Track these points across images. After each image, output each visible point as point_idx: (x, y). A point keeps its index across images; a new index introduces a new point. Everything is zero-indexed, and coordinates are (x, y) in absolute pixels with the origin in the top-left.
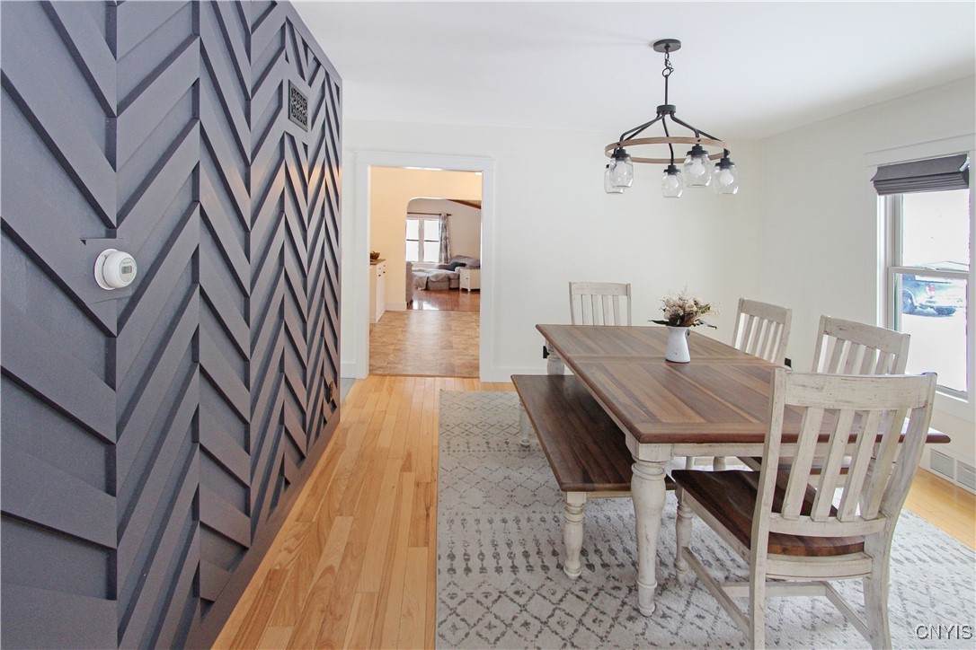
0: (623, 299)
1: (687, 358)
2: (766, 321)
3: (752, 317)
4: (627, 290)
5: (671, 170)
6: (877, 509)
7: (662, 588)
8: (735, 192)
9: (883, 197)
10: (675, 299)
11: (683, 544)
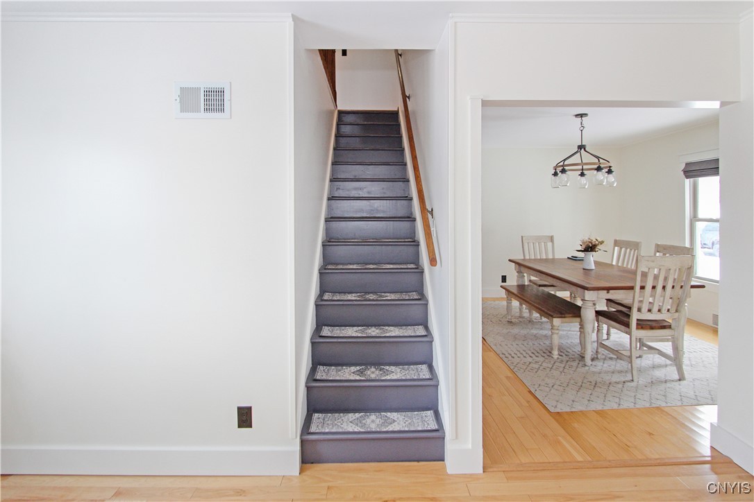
0: (550, 244)
1: (593, 268)
2: (628, 250)
3: (621, 248)
4: (552, 239)
5: (582, 175)
6: (675, 309)
7: (593, 360)
8: (615, 185)
9: (688, 180)
10: (586, 239)
11: (600, 341)
